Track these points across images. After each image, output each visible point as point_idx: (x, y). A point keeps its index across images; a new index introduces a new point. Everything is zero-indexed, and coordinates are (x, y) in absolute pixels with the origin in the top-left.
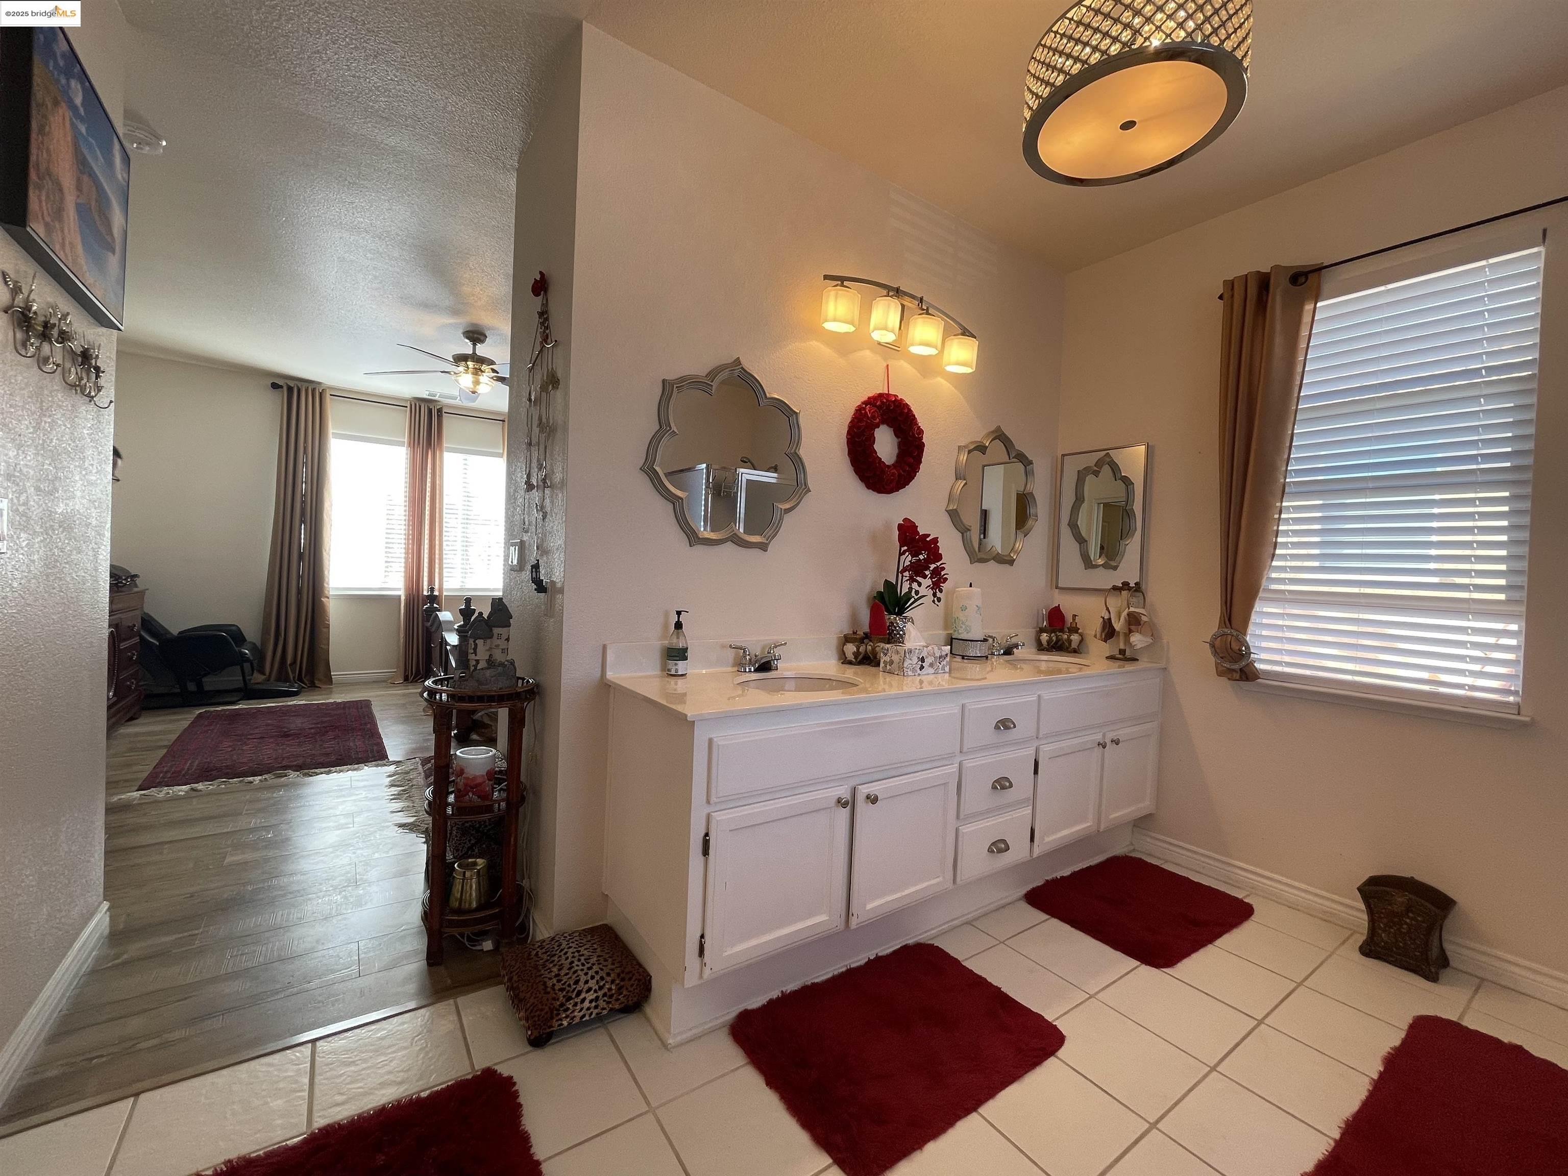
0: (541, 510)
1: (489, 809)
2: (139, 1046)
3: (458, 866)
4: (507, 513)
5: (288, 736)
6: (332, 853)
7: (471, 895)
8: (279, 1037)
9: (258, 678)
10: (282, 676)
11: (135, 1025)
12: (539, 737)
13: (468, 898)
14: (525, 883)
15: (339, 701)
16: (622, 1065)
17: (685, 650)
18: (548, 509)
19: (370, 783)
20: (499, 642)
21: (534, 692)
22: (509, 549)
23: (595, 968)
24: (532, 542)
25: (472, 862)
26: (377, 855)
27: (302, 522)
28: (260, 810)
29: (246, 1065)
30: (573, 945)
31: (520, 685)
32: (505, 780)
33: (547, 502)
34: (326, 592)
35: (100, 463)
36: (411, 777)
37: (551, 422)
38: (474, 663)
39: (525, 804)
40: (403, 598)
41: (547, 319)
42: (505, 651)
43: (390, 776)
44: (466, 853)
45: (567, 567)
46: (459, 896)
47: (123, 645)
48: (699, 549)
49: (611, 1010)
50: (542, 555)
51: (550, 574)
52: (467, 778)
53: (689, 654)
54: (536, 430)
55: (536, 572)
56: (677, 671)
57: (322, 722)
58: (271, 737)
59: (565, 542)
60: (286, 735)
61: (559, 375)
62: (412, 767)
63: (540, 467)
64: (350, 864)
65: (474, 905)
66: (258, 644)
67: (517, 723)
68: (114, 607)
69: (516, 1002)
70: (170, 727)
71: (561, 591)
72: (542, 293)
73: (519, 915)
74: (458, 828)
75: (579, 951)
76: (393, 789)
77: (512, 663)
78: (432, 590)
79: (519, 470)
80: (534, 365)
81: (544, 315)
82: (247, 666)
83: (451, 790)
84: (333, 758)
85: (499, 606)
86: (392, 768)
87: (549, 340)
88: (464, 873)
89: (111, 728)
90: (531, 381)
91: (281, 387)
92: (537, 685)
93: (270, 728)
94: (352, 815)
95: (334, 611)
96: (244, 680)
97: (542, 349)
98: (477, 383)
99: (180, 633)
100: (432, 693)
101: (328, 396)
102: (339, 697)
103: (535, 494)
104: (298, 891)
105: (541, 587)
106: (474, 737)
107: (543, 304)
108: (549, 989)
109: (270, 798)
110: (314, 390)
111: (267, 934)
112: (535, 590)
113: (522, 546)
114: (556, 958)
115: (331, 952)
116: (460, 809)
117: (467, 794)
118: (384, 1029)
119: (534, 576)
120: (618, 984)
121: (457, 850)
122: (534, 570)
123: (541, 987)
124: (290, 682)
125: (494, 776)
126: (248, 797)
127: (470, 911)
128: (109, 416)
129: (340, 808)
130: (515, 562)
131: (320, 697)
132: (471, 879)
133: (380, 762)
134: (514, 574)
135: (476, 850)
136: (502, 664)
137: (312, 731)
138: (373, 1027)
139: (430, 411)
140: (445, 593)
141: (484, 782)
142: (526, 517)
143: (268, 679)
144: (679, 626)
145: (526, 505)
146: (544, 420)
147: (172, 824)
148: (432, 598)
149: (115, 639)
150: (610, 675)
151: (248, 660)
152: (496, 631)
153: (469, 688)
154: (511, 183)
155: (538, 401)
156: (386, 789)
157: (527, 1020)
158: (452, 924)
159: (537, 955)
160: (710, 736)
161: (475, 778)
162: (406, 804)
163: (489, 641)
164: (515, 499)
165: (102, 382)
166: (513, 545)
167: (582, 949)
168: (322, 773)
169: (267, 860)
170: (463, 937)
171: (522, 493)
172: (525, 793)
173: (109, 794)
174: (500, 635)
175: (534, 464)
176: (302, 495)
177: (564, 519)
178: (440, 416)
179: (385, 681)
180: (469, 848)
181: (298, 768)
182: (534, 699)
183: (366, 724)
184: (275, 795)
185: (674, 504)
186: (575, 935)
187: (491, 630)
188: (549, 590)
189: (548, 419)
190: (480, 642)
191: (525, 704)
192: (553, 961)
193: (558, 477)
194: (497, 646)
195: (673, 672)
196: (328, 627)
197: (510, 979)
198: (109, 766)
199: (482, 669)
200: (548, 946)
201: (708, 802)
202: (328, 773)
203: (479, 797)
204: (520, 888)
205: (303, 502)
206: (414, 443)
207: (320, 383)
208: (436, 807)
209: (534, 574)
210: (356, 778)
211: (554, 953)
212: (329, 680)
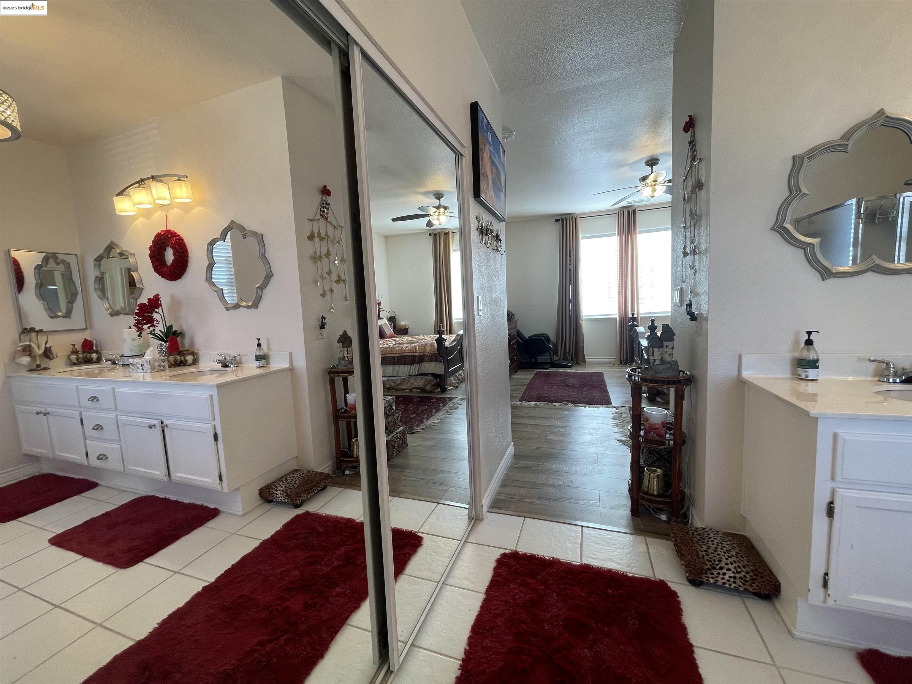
0: (693, 269)
1: (663, 443)
2: (525, 500)
3: (646, 469)
4: (672, 270)
5: (569, 386)
6: (587, 445)
7: (653, 487)
8: (568, 518)
9: (556, 358)
10: (565, 358)
11: (523, 491)
12: (694, 407)
13: (652, 488)
14: (686, 490)
15: (589, 372)
16: (752, 625)
17: (817, 361)
18: (697, 268)
19: (604, 415)
20: (666, 350)
21: (690, 380)
22: (674, 293)
23: (734, 559)
24: (688, 289)
25: (655, 470)
26: (607, 452)
27: (570, 284)
28: (559, 419)
29: (558, 524)
30: (718, 538)
31: (681, 375)
32: (673, 429)
33: (697, 263)
34: (581, 318)
35: (503, 276)
36: (624, 416)
37: (698, 212)
38: (653, 361)
39: (686, 445)
40: (618, 319)
41: (694, 145)
42: (671, 355)
43: (613, 414)
44: (652, 464)
45: (710, 304)
46: (647, 485)
47: (512, 343)
48: (832, 282)
49: (746, 589)
50: (694, 297)
51: (699, 309)
52: (650, 424)
53: (821, 364)
54: (689, 218)
55: (690, 308)
56: (807, 376)
57: (582, 382)
58: (562, 386)
59: (709, 289)
60: (568, 386)
61: (703, 180)
62: (624, 411)
63: (692, 242)
64: (595, 453)
65: (656, 493)
66: (555, 343)
67: (680, 398)
68: (510, 327)
69: (679, 554)
70: (527, 376)
71: (706, 319)
72: (691, 129)
73: (683, 508)
74: (647, 450)
75: (722, 544)
76: (614, 420)
77: (676, 362)
78: (633, 314)
79: (678, 244)
80: (686, 177)
81: (692, 143)
82: (551, 352)
83: (642, 428)
84: (587, 400)
85: (667, 329)
86: (614, 409)
87: (696, 159)
88: (650, 474)
89: (511, 375)
90: (685, 188)
91: (559, 220)
92: (692, 376)
93: (561, 381)
94: (596, 429)
95: (586, 328)
96: (551, 359)
97: (691, 166)
98: (654, 191)
99: (529, 337)
100: (630, 376)
101: (579, 219)
102: (589, 370)
103: (689, 258)
104: (574, 459)
105: (693, 317)
106: (658, 399)
107: (691, 136)
108: (700, 556)
109: (561, 414)
110: (572, 218)
111: (564, 474)
112: (689, 319)
113: (682, 291)
114: (705, 541)
115: (588, 491)
116: (647, 440)
117: (650, 432)
118: (611, 535)
119: (688, 310)
120: (752, 576)
121: (647, 461)
122: (688, 307)
123: (695, 553)
124: (568, 361)
125: (666, 426)
126: (554, 412)
127: (653, 495)
128: (504, 257)
129: (591, 425)
130: (678, 301)
131: (580, 369)
132: (654, 479)
133: (608, 406)
134: (677, 308)
135: (657, 464)
136: (669, 363)
137: (578, 385)
138: (606, 532)
139: (629, 212)
140: (640, 316)
141: (660, 428)
142: (684, 273)
143: (560, 359)
144: (809, 342)
145: (684, 266)
146: (694, 211)
147: (530, 417)
148: (633, 319)
149: (510, 340)
150: (746, 374)
151: (552, 350)
152: (665, 343)
153: (650, 375)
154: (670, 61)
155: (690, 199)
156: (611, 420)
157: (686, 567)
158: (643, 498)
159: (693, 534)
160: (836, 431)
161: (655, 424)
162: (621, 430)
163: (661, 349)
164: (677, 262)
165: (502, 244)
166: (676, 290)
167: (724, 543)
168: (582, 406)
169: (562, 441)
170: (650, 508)
171: (681, 258)
172: (686, 439)
173: (511, 401)
174: (667, 347)
175: (688, 241)
176: (570, 271)
177: (708, 274)
178: (634, 214)
179: (611, 363)
180: (653, 462)
181: (573, 402)
182: (690, 384)
183: (601, 385)
184: (564, 413)
185: (804, 249)
186: (720, 533)
187: (662, 343)
188: (699, 319)
189: (696, 210)
190: (656, 350)
191: (684, 387)
192: (704, 542)
193: (703, 246)
194: (666, 352)
195: (803, 377)
196: (583, 335)
197: (676, 541)
198: (511, 390)
199: (657, 365)
200: (701, 532)
201: (833, 479)
202: (585, 407)
203: (657, 435)
204: (683, 493)
205: (570, 274)
206: (620, 234)
207: (575, 213)
208: (634, 435)
209: (688, 309)
210: (597, 412)
211: (704, 537)
212: (584, 361)
